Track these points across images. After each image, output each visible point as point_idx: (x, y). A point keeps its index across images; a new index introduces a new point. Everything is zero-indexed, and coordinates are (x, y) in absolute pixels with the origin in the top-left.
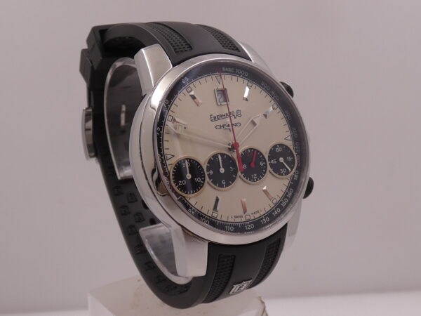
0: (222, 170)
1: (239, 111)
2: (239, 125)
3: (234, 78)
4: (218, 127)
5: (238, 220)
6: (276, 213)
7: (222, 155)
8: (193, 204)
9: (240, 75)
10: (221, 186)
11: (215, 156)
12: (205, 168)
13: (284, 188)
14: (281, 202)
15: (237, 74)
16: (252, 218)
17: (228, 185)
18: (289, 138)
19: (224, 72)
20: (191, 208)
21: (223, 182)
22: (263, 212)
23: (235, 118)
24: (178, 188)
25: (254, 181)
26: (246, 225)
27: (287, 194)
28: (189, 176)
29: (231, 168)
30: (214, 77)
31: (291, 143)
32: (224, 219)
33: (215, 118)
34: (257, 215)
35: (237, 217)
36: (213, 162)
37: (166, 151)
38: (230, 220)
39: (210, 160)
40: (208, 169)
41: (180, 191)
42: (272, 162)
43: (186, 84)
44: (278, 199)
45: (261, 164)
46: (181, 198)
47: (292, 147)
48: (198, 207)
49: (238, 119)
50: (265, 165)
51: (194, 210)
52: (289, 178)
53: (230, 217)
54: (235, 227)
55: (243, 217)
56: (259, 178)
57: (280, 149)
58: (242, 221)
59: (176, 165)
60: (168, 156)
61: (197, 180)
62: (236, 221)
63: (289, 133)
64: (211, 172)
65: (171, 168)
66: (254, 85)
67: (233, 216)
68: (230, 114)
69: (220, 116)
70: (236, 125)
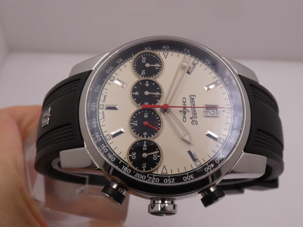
0: (147, 93)
1: (197, 123)
2: (184, 120)
3: (228, 127)
4: (184, 100)
5: (102, 98)
6: (98, 136)
7: (159, 97)
8: (126, 64)
9: (231, 134)
10: (134, 90)
11: (160, 91)
12: (151, 79)
13: (117, 152)
14: (106, 145)
15: (232, 131)
16: (100, 111)
17: (134, 96)
18: (164, 171)
19: (234, 119)
20: (122, 62)
21: (137, 93)
23: (191, 118)
24: (140, 55)
25: (131, 122)
26: (96, 104)
27: (112, 154)
28: (147, 65)
30: (230, 107)
31: (159, 172)
32: (107, 86)
33: (192, 100)
34: (101, 116)
35: (105, 97)
36: (156, 87)
37: (170, 53)
38: (104, 91)
39: (157, 85)
40: (151, 82)
41: (138, 57)
42: (145, 146)
43: (224, 81)
44: (109, 142)
45: (145, 134)
46: (132, 56)
47: (155, 172)
48: (122, 67)
49: (189, 121)
50: (143, 137)
51: (120, 64)
52: (126, 160)
53: (107, 91)
54: (98, 93)
55: (103, 103)
56: (133, 127)
57: (155, 158)
58: (100, 101)
59: (158, 58)
60: (166, 54)
61: (143, 72)
62: (102, 95)
63: (169, 173)
64: (147, 85)
65: (157, 53)
66: (221, 145)
67: (106, 94)
68: (195, 114)
69: (194, 105)
70: (184, 117)
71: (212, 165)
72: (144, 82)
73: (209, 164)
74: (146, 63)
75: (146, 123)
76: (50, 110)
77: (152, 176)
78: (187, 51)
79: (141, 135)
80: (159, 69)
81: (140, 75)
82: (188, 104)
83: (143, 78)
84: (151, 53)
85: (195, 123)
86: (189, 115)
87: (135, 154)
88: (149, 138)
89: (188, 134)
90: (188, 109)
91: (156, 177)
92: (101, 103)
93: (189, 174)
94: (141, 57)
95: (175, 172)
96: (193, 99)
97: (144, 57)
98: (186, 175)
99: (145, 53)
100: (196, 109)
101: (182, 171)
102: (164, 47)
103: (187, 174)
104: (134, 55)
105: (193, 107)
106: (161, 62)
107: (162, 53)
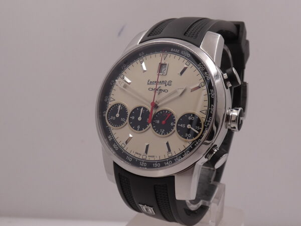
0: (140, 119)
1: (170, 81)
3: (177, 57)
5: (137, 156)
6: (167, 163)
7: (145, 109)
8: (113, 133)
9: (183, 55)
10: (136, 129)
11: (140, 108)
12: (129, 114)
13: (183, 149)
14: (176, 158)
16: (147, 159)
17: (141, 129)
18: (204, 112)
19: (172, 52)
20: (111, 136)
21: (139, 127)
22: (158, 159)
23: (166, 86)
24: (109, 121)
25: (160, 134)
26: (141, 161)
27: (184, 153)
28: (118, 115)
30: (162, 54)
31: (205, 116)
32: (128, 151)
33: (151, 83)
34: (152, 159)
35: (137, 154)
36: (136, 111)
37: (111, 96)
38: (132, 153)
39: (135, 110)
40: (131, 114)
41: (110, 123)
42: (181, 125)
43: (141, 56)
44: (174, 154)
45: (172, 124)
46: (108, 127)
47: (204, 120)
48: (115, 136)
49: (168, 87)
50: (174, 126)
52: (191, 143)
53: (132, 152)
54: (133, 159)
55: (142, 155)
56: (165, 133)
57: (193, 118)
59: (113, 106)
60: (111, 99)
61: (122, 119)
62: (135, 156)
63: (206, 108)
64: (133, 118)
65: (109, 106)
66: (191, 65)
67: (135, 152)
68: (163, 82)
69: (155, 82)
70: (164, 91)
72: (130, 120)
73: (204, 75)
74: (115, 117)
75: (164, 122)
76: (141, 205)
77: (207, 122)
78: (112, 83)
79: (172, 127)
80: (123, 106)
81: (124, 123)
82: (154, 86)
83: (127, 120)
84: (109, 111)
86: (163, 87)
87: (187, 134)
88: (176, 121)
90: (158, 87)
91: (208, 120)
92: (141, 157)
93: (210, 92)
94: (111, 120)
95: (206, 103)
98: (211, 95)
99: (108, 116)
100: (159, 80)
101: (206, 98)
102: (106, 100)
103: (209, 94)
104: (107, 125)
105: (157, 83)
106: (117, 104)
107: (110, 103)
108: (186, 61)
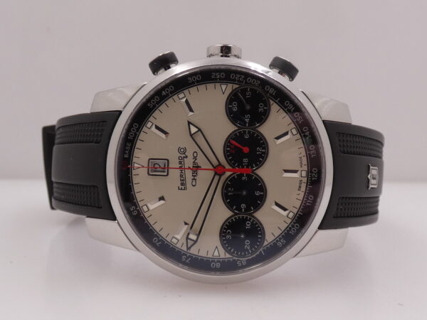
0: (244, 192)
1: (179, 149)
2: (195, 155)
3: (139, 144)
4: (194, 183)
5: (303, 187)
6: (307, 134)
8: (273, 238)
9: (136, 134)
10: (261, 197)
12: (237, 215)
13: (282, 113)
14: (297, 122)
15: (134, 138)
16: (306, 168)
17: (261, 189)
18: (224, 87)
19: (130, 155)
20: (277, 241)
21: (257, 193)
22: (303, 151)
23: (186, 157)
24: (253, 252)
26: (311, 178)
27: (289, 111)
29: (244, 178)
30: (134, 172)
31: (230, 86)
32: (298, 204)
34: (305, 161)
35: (300, 187)
36: (231, 199)
37: (210, 255)
38: (301, 197)
39: (229, 206)
40: (238, 209)
41: (256, 250)
42: (247, 120)
43: (138, 211)
44: (293, 125)
45: (247, 136)
46: (264, 250)
47: (235, 86)
48: (278, 233)
49: (189, 154)
50: (249, 132)
51: (280, 239)
52: (272, 102)
53: (298, 197)
54: (310, 193)
55: (301, 179)
56: (262, 145)
57: (235, 104)
58: (306, 181)
59: (227, 247)
60: (216, 253)
61: (248, 226)
62: (304, 190)
63: (218, 85)
64: (243, 206)
65: (228, 256)
66: (151, 119)
67: (299, 192)
68: (180, 163)
70: (195, 158)
71: (164, 93)
72: (247, 210)
73: (167, 95)
75: (246, 150)
77: (239, 81)
78: (186, 259)
79: (251, 135)
80: (227, 229)
81: (254, 221)
82: (189, 174)
83: (249, 216)
85: (182, 150)
86: (189, 162)
87: (260, 110)
88: (242, 130)
89: (191, 135)
91: (234, 80)
92: (305, 180)
93: (193, 83)
94: (251, 249)
95: (211, 86)
96: (182, 184)
97: (247, 250)
98: (198, 81)
99: (245, 256)
101: (202, 87)
102: (218, 265)
103: (196, 84)
104: (261, 252)
105: (182, 168)
106: (223, 240)
107: (222, 256)
108: (145, 129)
